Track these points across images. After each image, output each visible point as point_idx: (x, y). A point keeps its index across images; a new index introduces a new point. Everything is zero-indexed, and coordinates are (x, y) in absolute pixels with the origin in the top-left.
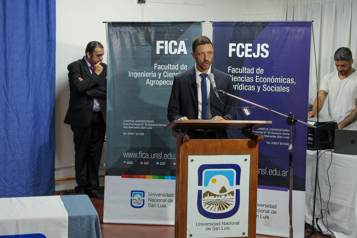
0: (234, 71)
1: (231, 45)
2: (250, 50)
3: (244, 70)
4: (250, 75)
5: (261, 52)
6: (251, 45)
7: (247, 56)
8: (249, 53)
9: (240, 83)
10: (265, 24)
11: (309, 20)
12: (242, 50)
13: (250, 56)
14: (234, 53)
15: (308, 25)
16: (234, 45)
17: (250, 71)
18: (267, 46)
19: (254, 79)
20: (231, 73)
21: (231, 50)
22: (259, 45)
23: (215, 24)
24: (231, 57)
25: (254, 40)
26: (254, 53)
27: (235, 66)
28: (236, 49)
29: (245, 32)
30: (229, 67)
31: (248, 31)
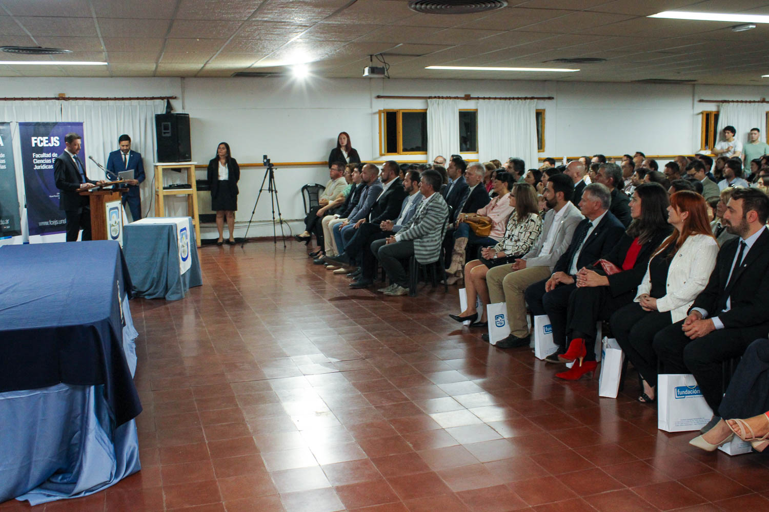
0: (38, 156)
1: (33, 138)
2: (47, 141)
3: (44, 155)
4: (48, 158)
5: (54, 142)
6: (47, 138)
7: (46, 145)
8: (47, 143)
9: (43, 164)
10: (55, 124)
11: (81, 121)
12: (41, 142)
13: (47, 145)
14: (36, 144)
15: (81, 124)
16: (36, 138)
17: (49, 155)
18: (58, 138)
19: (52, 161)
20: (35, 158)
21: (33, 142)
22: (52, 138)
23: (21, 124)
24: (34, 147)
25: (48, 135)
26: (50, 144)
27: (37, 153)
28: (37, 141)
29: (42, 129)
30: (34, 154)
31: (44, 129)
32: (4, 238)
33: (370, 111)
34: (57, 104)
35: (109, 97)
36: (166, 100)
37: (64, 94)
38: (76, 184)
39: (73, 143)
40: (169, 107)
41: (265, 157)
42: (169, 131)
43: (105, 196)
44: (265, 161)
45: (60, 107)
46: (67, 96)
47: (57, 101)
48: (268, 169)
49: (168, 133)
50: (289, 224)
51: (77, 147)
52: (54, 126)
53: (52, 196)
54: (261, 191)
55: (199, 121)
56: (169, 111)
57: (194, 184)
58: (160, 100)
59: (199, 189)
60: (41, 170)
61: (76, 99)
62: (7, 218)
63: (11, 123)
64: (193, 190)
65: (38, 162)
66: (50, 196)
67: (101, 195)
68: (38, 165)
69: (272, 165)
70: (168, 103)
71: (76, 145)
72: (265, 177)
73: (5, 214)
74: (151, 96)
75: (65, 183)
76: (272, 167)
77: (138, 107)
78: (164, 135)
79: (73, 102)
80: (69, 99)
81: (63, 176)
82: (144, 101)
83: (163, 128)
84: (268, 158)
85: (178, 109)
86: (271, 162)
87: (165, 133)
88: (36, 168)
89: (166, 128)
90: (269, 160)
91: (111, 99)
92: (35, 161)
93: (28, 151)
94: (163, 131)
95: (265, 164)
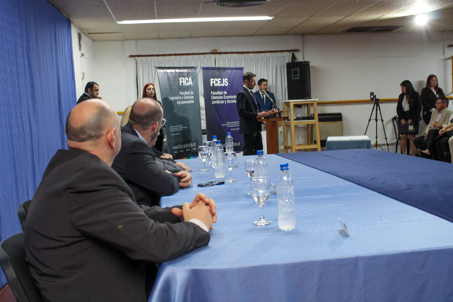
0: (214, 93)
1: (212, 80)
2: (220, 82)
3: (219, 93)
4: (221, 95)
5: (225, 83)
6: (220, 79)
8: (220, 84)
9: (217, 100)
12: (217, 82)
14: (213, 84)
15: (242, 69)
16: (213, 79)
17: (221, 93)
18: (227, 80)
19: (223, 97)
20: (212, 95)
21: (212, 82)
22: (223, 79)
23: (204, 69)
24: (212, 86)
25: (221, 77)
26: (222, 84)
27: (214, 91)
28: (215, 82)
29: (217, 72)
30: (212, 92)
31: (218, 71)
32: (192, 157)
33: (443, 57)
34: (212, 57)
35: (250, 51)
36: (291, 52)
37: (216, 50)
38: (254, 113)
39: (250, 81)
40: (294, 57)
41: (372, 94)
42: (299, 75)
43: (278, 122)
44: (372, 97)
45: (215, 59)
46: (219, 51)
47: (213, 55)
48: (375, 103)
49: (297, 76)
50: (381, 147)
51: (253, 83)
52: (225, 70)
53: (223, 125)
54: (370, 120)
55: (315, 68)
56: (293, 60)
57: (316, 117)
58: (287, 52)
59: (320, 120)
60: (216, 104)
61: (226, 53)
62: (195, 141)
63: (197, 68)
64: (315, 121)
65: (215, 98)
66: (222, 125)
67: (276, 121)
68: (214, 100)
69: (378, 100)
70: (293, 54)
71: (253, 82)
72: (373, 110)
73: (193, 139)
74: (281, 50)
75: (246, 112)
76: (378, 102)
77: (271, 58)
78: (293, 78)
79: (224, 56)
80: (220, 53)
81: (244, 107)
82: (276, 53)
83: (292, 73)
84: (374, 95)
85: (300, 58)
86: (377, 98)
87: (294, 77)
88: (213, 102)
89: (295, 73)
90: (375, 96)
91: (251, 53)
92: (213, 97)
93: (209, 89)
94: (293, 75)
95: (372, 99)
